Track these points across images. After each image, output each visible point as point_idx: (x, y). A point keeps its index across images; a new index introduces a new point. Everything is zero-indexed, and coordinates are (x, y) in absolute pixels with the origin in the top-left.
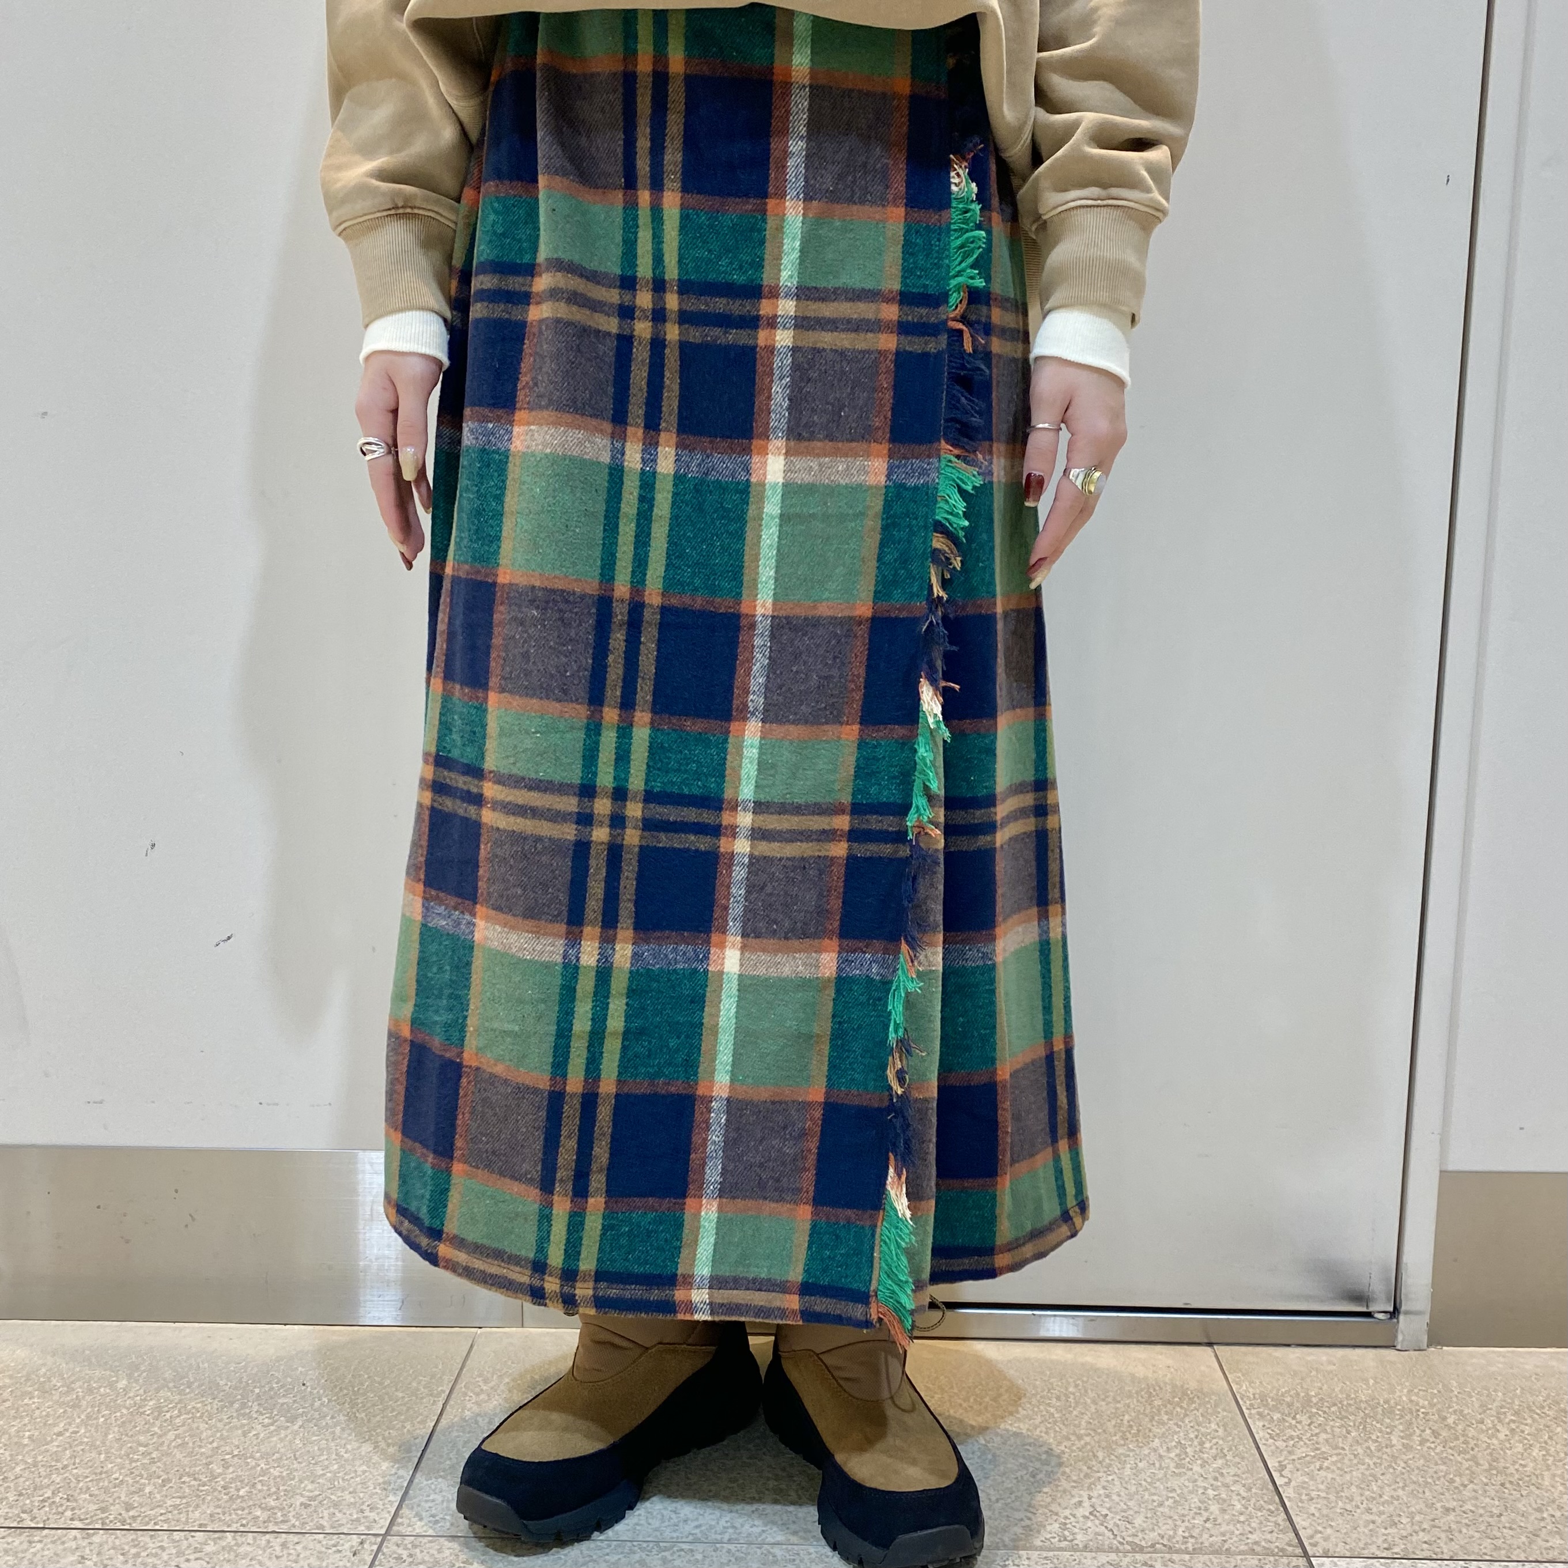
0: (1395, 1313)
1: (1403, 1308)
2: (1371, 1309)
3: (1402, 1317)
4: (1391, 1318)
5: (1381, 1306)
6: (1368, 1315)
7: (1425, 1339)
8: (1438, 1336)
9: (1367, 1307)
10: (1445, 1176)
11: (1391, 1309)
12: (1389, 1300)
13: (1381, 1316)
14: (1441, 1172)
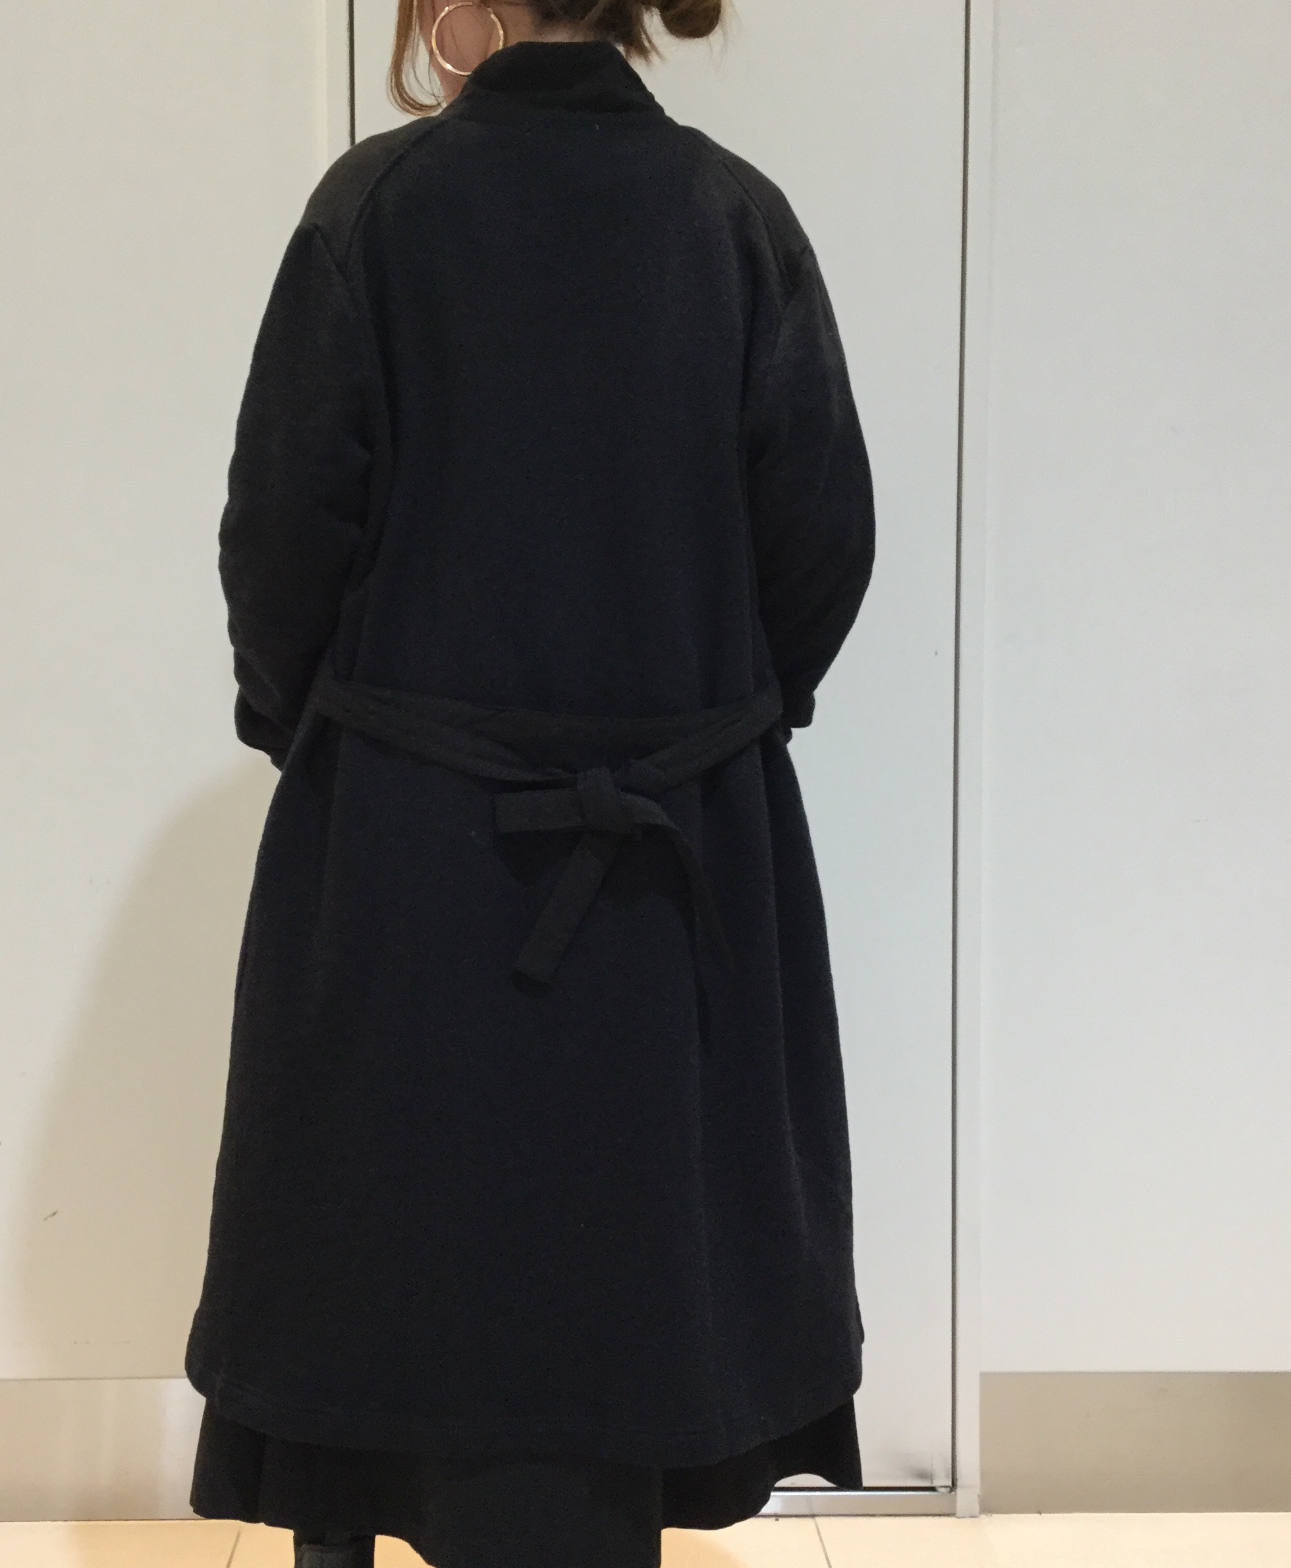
0: (954, 1486)
1: (959, 1483)
2: (936, 1484)
3: (959, 1490)
4: (951, 1491)
5: (942, 1480)
6: (933, 1489)
7: (977, 1508)
8: (989, 1506)
9: (932, 1483)
10: (984, 1376)
11: (950, 1484)
12: (947, 1476)
13: (943, 1490)
14: (981, 1374)
